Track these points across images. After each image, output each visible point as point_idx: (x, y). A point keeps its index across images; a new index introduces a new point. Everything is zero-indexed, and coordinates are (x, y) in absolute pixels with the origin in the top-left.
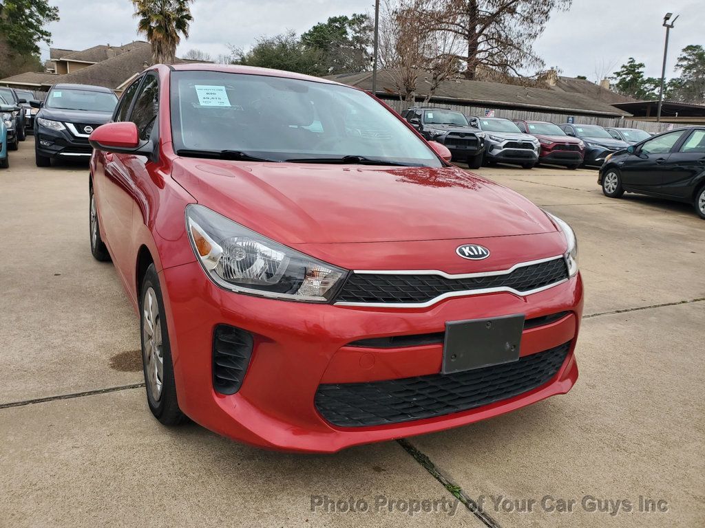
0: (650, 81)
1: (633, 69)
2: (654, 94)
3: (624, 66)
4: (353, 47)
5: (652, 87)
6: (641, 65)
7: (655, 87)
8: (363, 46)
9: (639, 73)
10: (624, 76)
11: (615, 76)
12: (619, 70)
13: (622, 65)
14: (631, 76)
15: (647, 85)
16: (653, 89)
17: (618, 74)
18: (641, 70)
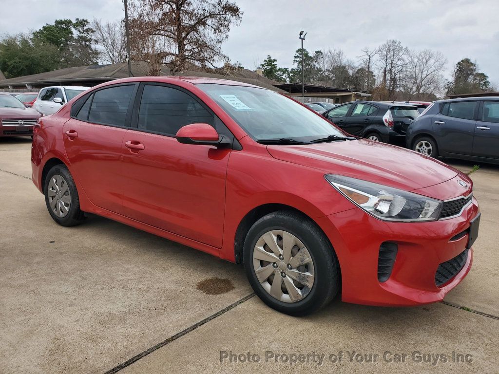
0: (280, 69)
1: (270, 62)
2: (282, 78)
3: (265, 61)
4: (79, 44)
5: (282, 74)
6: (275, 60)
7: (283, 73)
8: (87, 43)
9: (274, 65)
10: (266, 67)
11: (261, 67)
12: (263, 63)
13: (264, 60)
14: (270, 67)
15: (279, 72)
16: (282, 75)
17: (263, 65)
18: (275, 63)
